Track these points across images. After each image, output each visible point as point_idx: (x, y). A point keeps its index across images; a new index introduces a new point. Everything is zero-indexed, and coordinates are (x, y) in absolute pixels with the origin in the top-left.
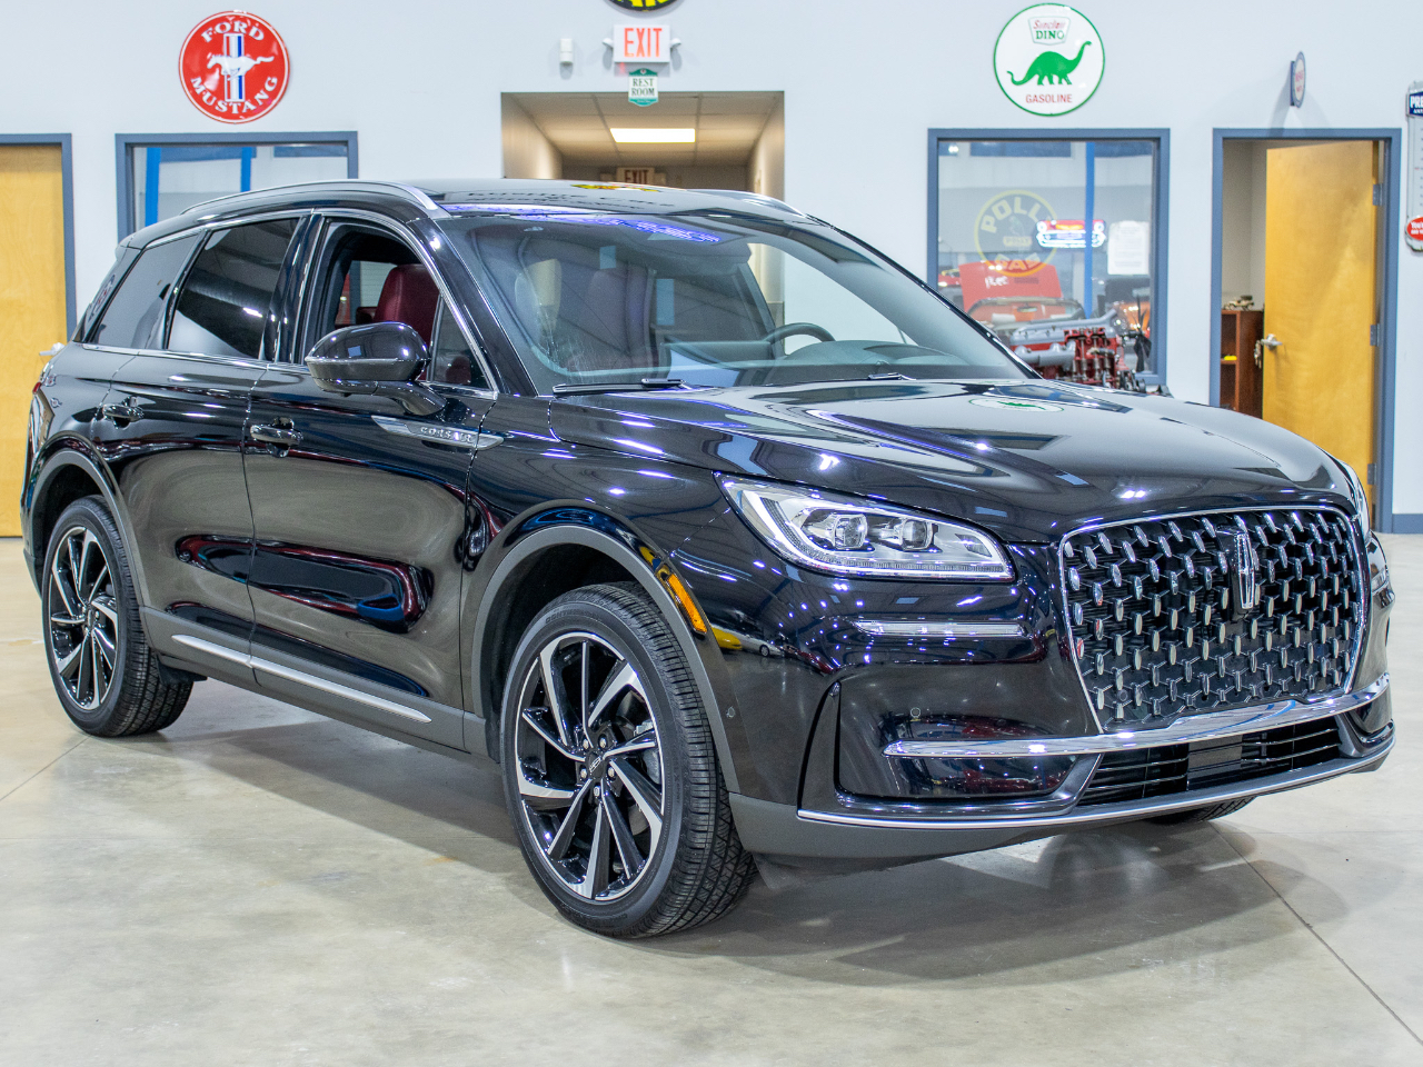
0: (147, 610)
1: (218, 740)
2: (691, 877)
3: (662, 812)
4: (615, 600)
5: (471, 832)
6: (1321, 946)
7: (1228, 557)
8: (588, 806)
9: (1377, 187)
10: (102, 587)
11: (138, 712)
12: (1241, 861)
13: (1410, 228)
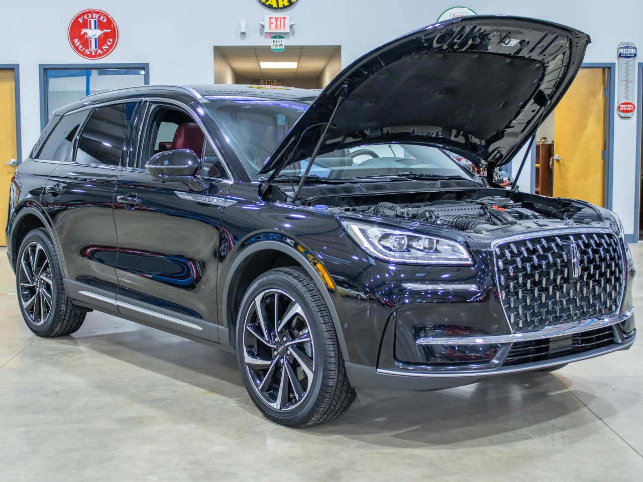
0: (66, 280)
1: (98, 338)
2: (327, 399)
3: (313, 370)
4: (291, 274)
5: (219, 380)
6: (608, 428)
7: (567, 254)
8: (278, 367)
9: (604, 89)
10: (45, 269)
11: (62, 326)
12: (567, 390)
13: (619, 107)
